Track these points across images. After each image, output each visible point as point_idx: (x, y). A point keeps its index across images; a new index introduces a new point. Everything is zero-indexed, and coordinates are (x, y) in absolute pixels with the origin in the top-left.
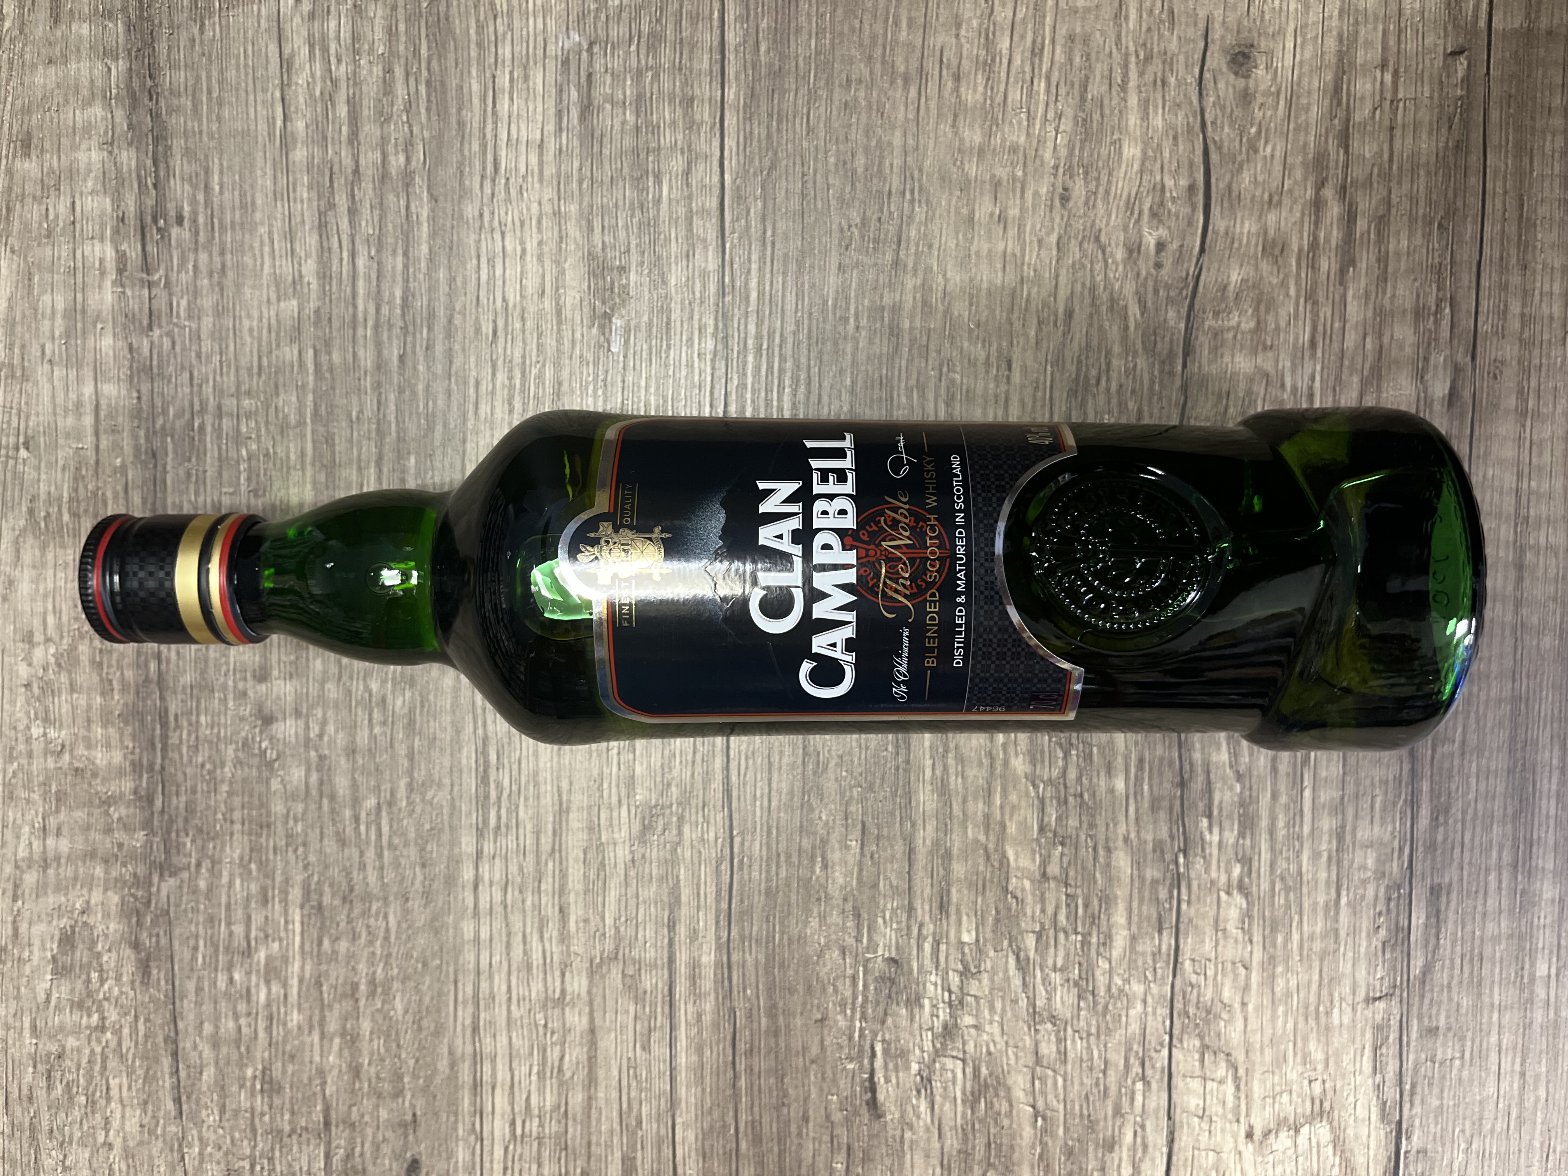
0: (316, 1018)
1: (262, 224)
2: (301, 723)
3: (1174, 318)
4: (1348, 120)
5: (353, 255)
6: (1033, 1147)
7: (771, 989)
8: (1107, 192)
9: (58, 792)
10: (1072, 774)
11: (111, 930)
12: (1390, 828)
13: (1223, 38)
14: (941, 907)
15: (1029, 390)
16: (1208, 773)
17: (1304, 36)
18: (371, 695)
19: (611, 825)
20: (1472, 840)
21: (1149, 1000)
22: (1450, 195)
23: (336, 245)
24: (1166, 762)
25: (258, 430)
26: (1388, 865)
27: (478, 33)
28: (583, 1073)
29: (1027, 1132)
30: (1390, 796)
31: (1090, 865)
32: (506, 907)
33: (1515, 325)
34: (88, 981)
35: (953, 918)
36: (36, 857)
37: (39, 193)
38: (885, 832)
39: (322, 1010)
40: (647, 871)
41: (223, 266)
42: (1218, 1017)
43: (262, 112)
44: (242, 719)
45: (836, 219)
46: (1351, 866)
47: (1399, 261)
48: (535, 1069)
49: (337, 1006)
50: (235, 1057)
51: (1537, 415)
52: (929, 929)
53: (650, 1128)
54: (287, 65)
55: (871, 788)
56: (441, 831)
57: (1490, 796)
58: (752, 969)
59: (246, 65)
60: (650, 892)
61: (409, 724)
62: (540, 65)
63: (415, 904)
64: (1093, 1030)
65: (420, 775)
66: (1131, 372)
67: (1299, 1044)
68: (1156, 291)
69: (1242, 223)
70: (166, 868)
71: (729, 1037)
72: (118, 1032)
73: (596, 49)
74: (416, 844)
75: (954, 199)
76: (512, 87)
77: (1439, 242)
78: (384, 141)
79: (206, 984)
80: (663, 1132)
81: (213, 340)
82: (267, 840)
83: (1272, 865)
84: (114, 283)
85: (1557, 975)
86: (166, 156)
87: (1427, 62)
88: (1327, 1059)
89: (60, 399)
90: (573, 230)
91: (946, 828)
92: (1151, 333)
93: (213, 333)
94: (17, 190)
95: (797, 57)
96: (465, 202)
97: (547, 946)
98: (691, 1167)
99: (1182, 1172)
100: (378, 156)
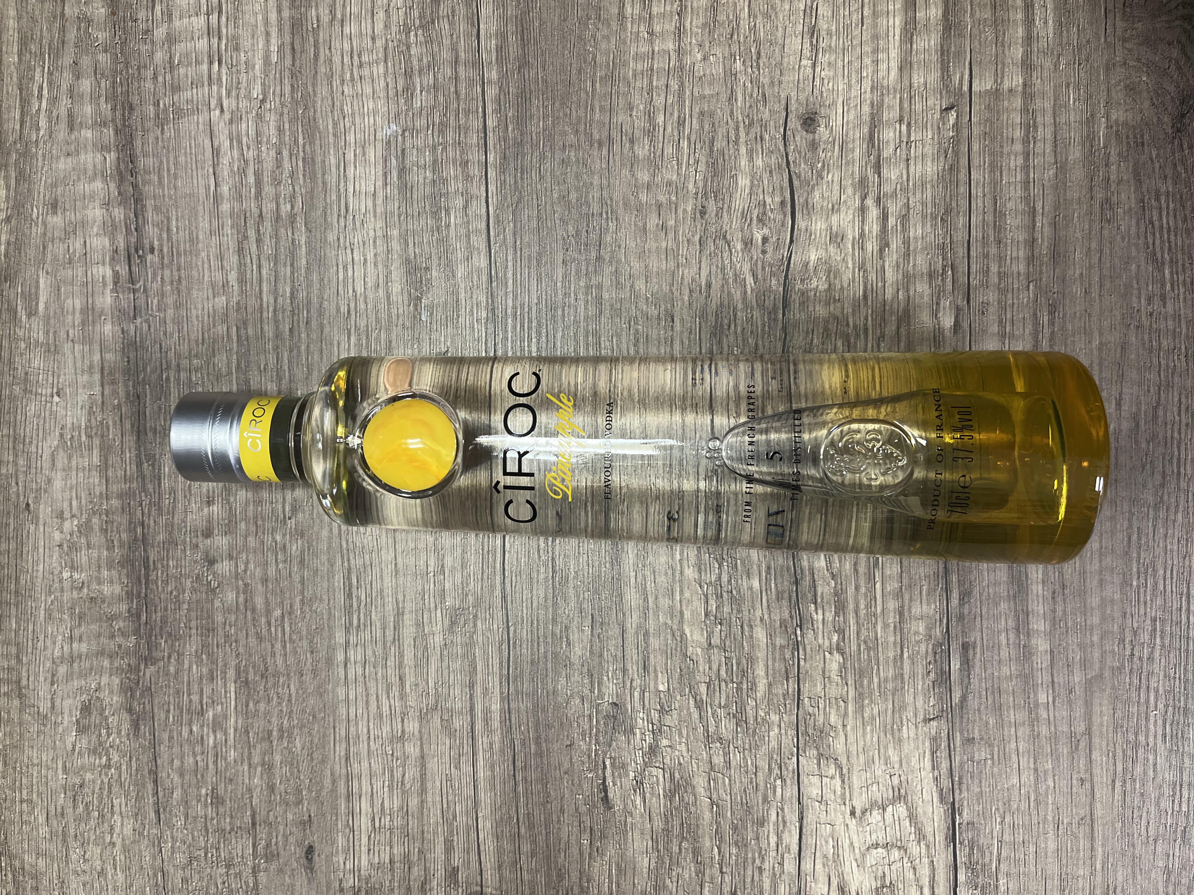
0: (246, 754)
1: (203, 250)
2: (233, 563)
3: (776, 284)
4: (879, 156)
5: (259, 267)
6: (711, 825)
7: (537, 725)
8: (729, 207)
9: (80, 613)
10: (725, 578)
11: (114, 701)
12: (933, 606)
13: (797, 109)
14: (645, 668)
15: (686, 334)
16: (813, 575)
17: (848, 105)
18: (276, 544)
19: (431, 622)
20: (988, 612)
21: (783, 725)
22: (948, 200)
23: (249, 261)
24: (785, 568)
25: (203, 378)
26: (933, 631)
27: (334, 128)
28: (417, 785)
29: (707, 815)
30: (932, 586)
31: (739, 638)
32: (365, 677)
33: (994, 279)
34: (100, 735)
35: (652, 675)
36: (66, 656)
37: (63, 237)
38: (607, 620)
39: (249, 749)
40: (454, 651)
41: (180, 277)
42: (828, 735)
43: (202, 182)
44: (196, 562)
45: (560, 232)
46: (909, 632)
47: (917, 242)
48: (387, 783)
49: (259, 746)
50: (194, 781)
51: (1012, 336)
52: (637, 682)
53: (462, 820)
54: (216, 152)
55: (596, 592)
56: (323, 629)
57: (996, 584)
58: (524, 713)
59: (191, 154)
60: (457, 665)
61: (301, 561)
62: (372, 146)
63: (308, 678)
64: (747, 747)
65: (308, 594)
66: (750, 320)
67: (882, 751)
68: (763, 268)
69: (816, 223)
70: (149, 660)
71: (511, 759)
72: (119, 768)
73: (407, 134)
74: (307, 638)
75: (634, 217)
76: (355, 160)
77: (942, 229)
78: (277, 196)
79: (175, 734)
80: (470, 822)
81: (174, 323)
82: (213, 639)
83: (858, 633)
84: (112, 291)
85: (1054, 702)
86: (142, 210)
87: (930, 116)
88: (901, 761)
89: (79, 364)
90: (396, 246)
91: (645, 617)
92: (762, 295)
93: (174, 319)
94: (49, 234)
95: (531, 133)
96: (328, 231)
97: (392, 702)
98: (489, 846)
99: (810, 840)
100: (274, 206)
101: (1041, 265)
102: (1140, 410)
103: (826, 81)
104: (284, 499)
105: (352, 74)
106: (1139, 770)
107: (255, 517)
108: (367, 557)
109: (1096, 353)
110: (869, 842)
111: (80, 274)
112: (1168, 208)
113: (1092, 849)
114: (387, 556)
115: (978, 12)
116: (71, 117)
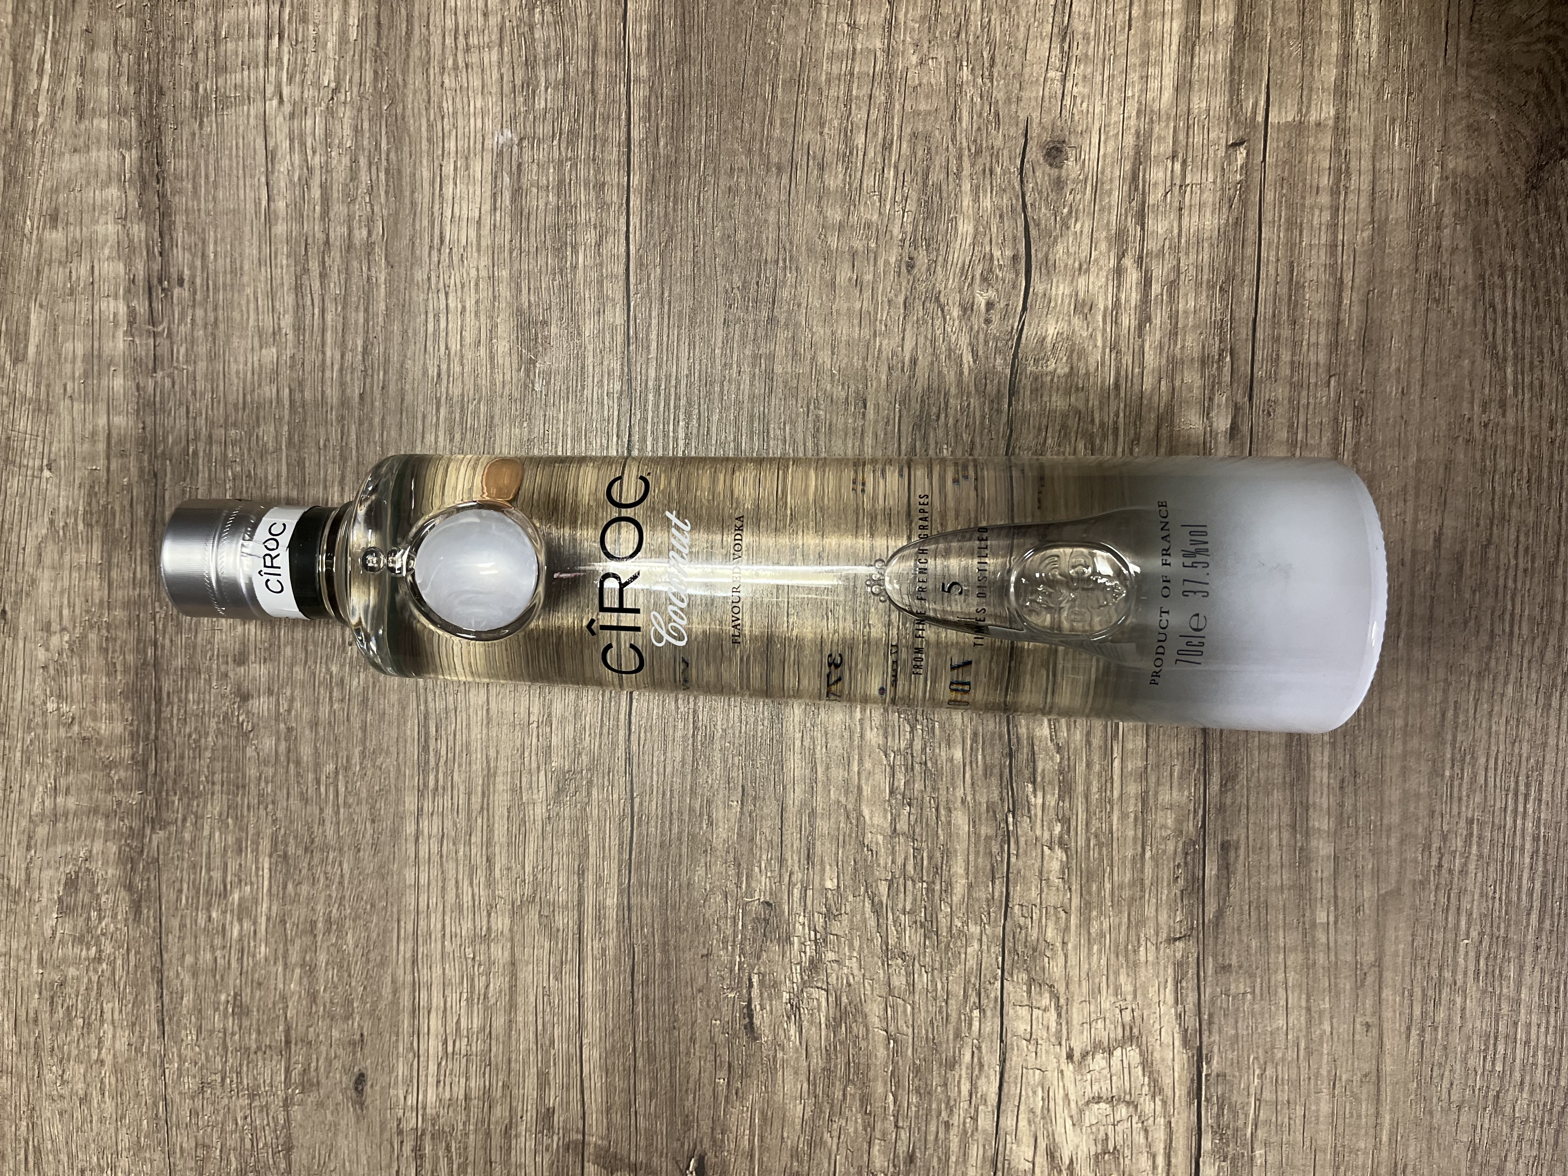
0: (281, 952)
1: (249, 285)
2: (273, 700)
3: (1001, 365)
4: (1144, 203)
5: (323, 311)
6: (886, 1066)
7: (665, 927)
8: (945, 260)
9: (68, 757)
10: (918, 745)
11: (109, 875)
12: (1186, 793)
13: (1039, 135)
14: (808, 858)
15: (881, 424)
16: (1032, 745)
17: (1107, 133)
18: (331, 677)
19: (531, 788)
20: (1256, 802)
21: (984, 939)
22: (1230, 263)
23: (309, 302)
24: (996, 736)
25: (242, 455)
26: (1185, 824)
27: (428, 131)
28: (505, 999)
29: (881, 1053)
30: (1186, 766)
31: (933, 823)
32: (441, 857)
33: (1285, 370)
34: (89, 918)
35: (818, 868)
37: (64, 259)
38: (761, 794)
39: (285, 944)
40: (561, 827)
41: (216, 319)
42: (1043, 954)
43: (250, 195)
44: (223, 696)
45: (722, 282)
46: (1153, 826)
47: (1187, 318)
48: (465, 996)
49: (298, 942)
50: (211, 984)
51: (1305, 445)
52: (798, 876)
53: (560, 1047)
54: (271, 156)
55: (750, 757)
56: (388, 792)
57: (1270, 767)
58: (649, 911)
59: (237, 156)
60: (563, 845)
62: (478, 157)
63: (366, 854)
64: (937, 965)
65: (371, 745)
66: (966, 409)
67: (1111, 977)
68: (986, 342)
69: (1058, 286)
70: (157, 822)
71: (628, 970)
72: (112, 963)
73: (525, 143)
74: (367, 803)
75: (819, 267)
76: (455, 174)
77: (1221, 302)
78: (350, 218)
79: (188, 922)
80: (572, 1050)
81: (206, 380)
82: (242, 799)
83: (1088, 824)
84: (125, 333)
85: (1336, 922)
86: (170, 229)
87: (1212, 153)
88: (1135, 991)
89: (79, 429)
90: (504, 291)
91: (812, 791)
92: (983, 378)
93: (206, 375)
94: (46, 255)
95: (689, 151)
96: (416, 268)
97: (476, 890)
98: (595, 1082)
99: (1013, 1089)
100: (345, 230)
101: (1347, 355)
102: (1464, 549)
103: (1079, 101)
105: (455, 61)
106: (1442, 1015)
109: (1412, 473)
110: (1089, 1094)
111: (84, 309)
112: (1515, 287)
113: (1377, 1115)
115: (1281, 19)
116: (81, 100)
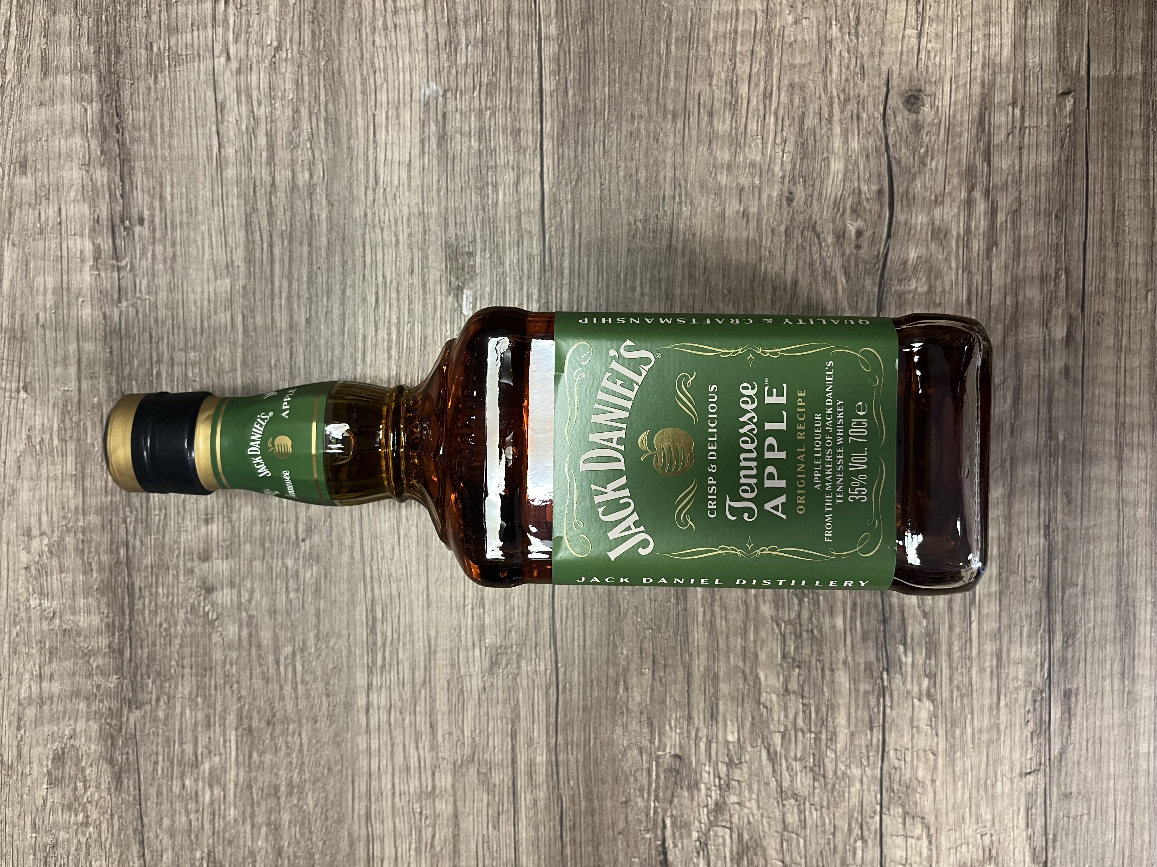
0: (248, 813)
1: (203, 223)
2: (235, 591)
3: (870, 285)
4: (990, 142)
5: (271, 246)
7: (588, 780)
8: (820, 195)
9: (51, 647)
10: (805, 616)
11: (92, 750)
12: (1034, 649)
13: (899, 85)
14: (712, 716)
16: (903, 612)
17: (957, 83)
18: (287, 570)
19: (468, 662)
20: (1092, 655)
21: (865, 779)
22: (1063, 195)
23: (258, 238)
24: (872, 605)
25: (201, 375)
26: (1033, 676)
27: (362, 84)
28: (449, 847)
30: (1034, 626)
31: (819, 683)
32: (390, 725)
33: (1111, 286)
34: (75, 789)
35: (721, 724)
36: (34, 697)
37: (33, 202)
38: (670, 662)
39: (252, 806)
40: (495, 695)
41: (174, 254)
42: (915, 791)
43: (202, 142)
44: (190, 589)
45: (625, 216)
46: (1007, 678)
47: (1028, 242)
48: (413, 846)
49: (263, 803)
50: (187, 843)
52: (703, 732)
54: (220, 107)
55: (659, 628)
56: (341, 669)
57: (1103, 625)
58: (574, 766)
59: (190, 107)
60: (497, 711)
61: (316, 590)
62: (408, 107)
63: (322, 725)
64: (825, 804)
65: (325, 628)
67: (974, 808)
68: (857, 265)
69: (917, 216)
70: (134, 703)
71: (558, 817)
72: (98, 827)
73: (449, 95)
74: (322, 679)
75: (711, 201)
76: (387, 123)
77: (1056, 228)
78: (293, 162)
79: (164, 790)
81: (167, 309)
82: (210, 680)
83: (951, 678)
84: (92, 268)
86: (130, 174)
87: (1045, 100)
88: (993, 820)
89: (51, 354)
90: (434, 226)
91: (714, 658)
92: (854, 296)
93: (167, 304)
94: (16, 199)
95: (595, 100)
96: (354, 205)
97: (421, 753)
100: (289, 173)
103: (932, 55)
104: (297, 518)
105: (385, 22)
107: (262, 539)
108: (394, 586)
114: (418, 586)
116: (45, 59)
